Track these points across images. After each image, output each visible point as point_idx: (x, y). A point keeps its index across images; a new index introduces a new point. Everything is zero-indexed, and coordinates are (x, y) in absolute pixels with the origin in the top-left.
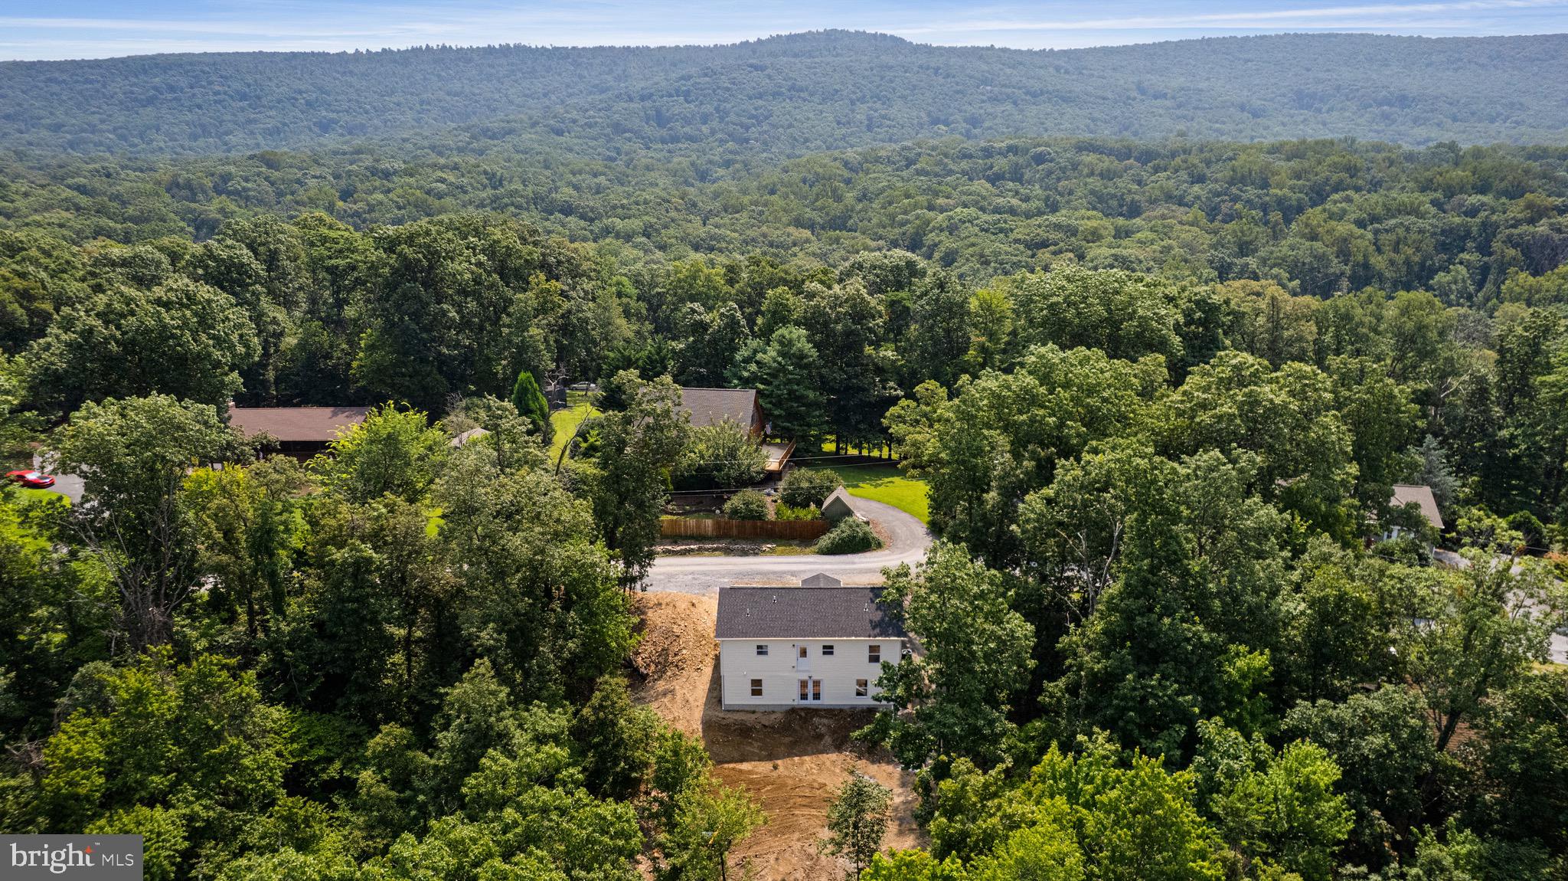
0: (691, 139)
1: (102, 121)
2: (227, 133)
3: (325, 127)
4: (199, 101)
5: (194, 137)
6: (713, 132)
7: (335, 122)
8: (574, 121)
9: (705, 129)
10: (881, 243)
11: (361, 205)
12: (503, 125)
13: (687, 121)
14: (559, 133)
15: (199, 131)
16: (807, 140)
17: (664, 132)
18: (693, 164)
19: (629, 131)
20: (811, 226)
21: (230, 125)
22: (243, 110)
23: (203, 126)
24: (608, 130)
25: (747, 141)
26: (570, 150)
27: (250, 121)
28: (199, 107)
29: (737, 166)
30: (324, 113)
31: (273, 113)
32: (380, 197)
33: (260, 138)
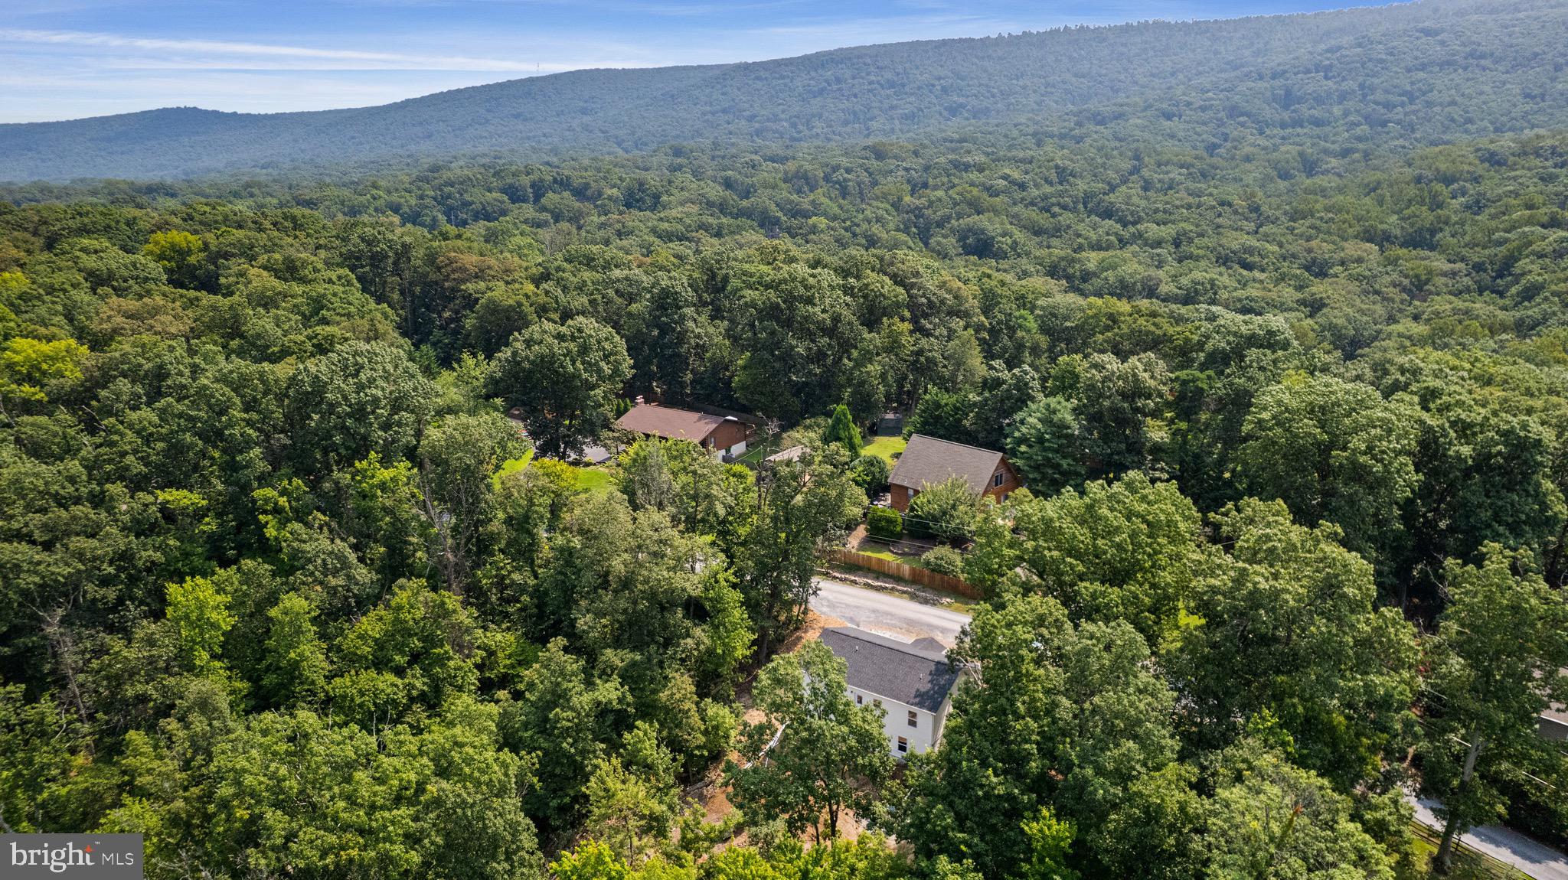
0: (1317, 123)
1: (783, 112)
2: (871, 119)
3: (954, 111)
4: (856, 91)
5: (846, 123)
6: (1346, 114)
7: (962, 106)
8: (1189, 104)
9: (1337, 110)
10: (1459, 266)
11: (923, 200)
12: (1115, 108)
13: (1319, 100)
14: (1169, 117)
15: (852, 117)
16: (1470, 121)
17: (1286, 116)
18: (1301, 154)
19: (1242, 115)
20: (1383, 240)
21: (876, 112)
22: (888, 97)
23: (855, 113)
24: (1222, 114)
25: (1384, 124)
26: (1172, 136)
27: (892, 108)
28: (855, 96)
29: (1356, 156)
30: (955, 98)
31: (912, 99)
32: (940, 193)
33: (897, 122)
